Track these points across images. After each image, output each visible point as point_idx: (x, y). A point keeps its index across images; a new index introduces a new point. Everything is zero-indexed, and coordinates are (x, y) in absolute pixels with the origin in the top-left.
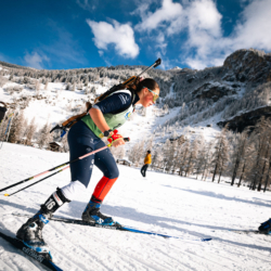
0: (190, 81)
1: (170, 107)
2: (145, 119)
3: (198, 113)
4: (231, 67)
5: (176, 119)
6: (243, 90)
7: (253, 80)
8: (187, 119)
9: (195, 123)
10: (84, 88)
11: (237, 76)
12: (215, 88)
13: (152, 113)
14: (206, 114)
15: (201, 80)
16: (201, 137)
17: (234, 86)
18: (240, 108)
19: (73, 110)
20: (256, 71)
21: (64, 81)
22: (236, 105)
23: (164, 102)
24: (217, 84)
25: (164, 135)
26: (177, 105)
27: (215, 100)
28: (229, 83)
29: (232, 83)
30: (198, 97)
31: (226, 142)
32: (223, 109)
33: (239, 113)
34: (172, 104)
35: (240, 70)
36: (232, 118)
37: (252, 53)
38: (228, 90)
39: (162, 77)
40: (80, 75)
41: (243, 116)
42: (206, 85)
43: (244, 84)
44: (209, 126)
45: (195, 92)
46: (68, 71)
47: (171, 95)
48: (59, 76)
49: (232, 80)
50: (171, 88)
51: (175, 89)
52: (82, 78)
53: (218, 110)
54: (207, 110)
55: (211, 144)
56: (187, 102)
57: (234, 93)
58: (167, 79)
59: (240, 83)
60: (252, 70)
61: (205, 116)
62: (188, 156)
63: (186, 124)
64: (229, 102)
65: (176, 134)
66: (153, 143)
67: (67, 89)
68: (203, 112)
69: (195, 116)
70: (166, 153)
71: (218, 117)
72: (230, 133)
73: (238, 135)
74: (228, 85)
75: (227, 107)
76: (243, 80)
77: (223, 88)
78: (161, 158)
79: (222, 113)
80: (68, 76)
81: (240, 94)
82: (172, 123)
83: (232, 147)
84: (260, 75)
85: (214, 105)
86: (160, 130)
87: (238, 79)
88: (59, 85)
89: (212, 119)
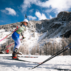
0: (48, 23)
1: (43, 33)
2: (35, 38)
3: (53, 33)
4: (60, 17)
5: (46, 37)
6: (66, 24)
7: (68, 20)
8: (50, 36)
9: (53, 37)
10: (12, 30)
11: (62, 19)
12: (56, 24)
13: (37, 35)
14: (55, 33)
15: (51, 22)
16: (56, 41)
17: (62, 23)
18: (66, 29)
19: (8, 38)
20: (68, 17)
21: (5, 28)
22: (65, 29)
23: (41, 31)
24: (57, 23)
25: (43, 43)
26: (45, 32)
27: (58, 28)
28: (60, 22)
29: (61, 22)
30: (52, 28)
31: (65, 42)
32: (61, 31)
33: (66, 31)
34: (44, 32)
35: (63, 17)
36: (64, 33)
37: (65, 12)
38: (61, 24)
39: (38, 23)
40: (10, 26)
41: (68, 32)
42: (53, 24)
43: (65, 22)
44: (57, 37)
45: (50, 26)
46: (6, 25)
47: (42, 28)
48: (3, 27)
49: (61, 21)
50: (42, 26)
51: (44, 26)
52: (11, 27)
53: (59, 31)
54: (56, 32)
55: (60, 44)
56: (48, 30)
57: (63, 25)
58: (40, 23)
59: (64, 22)
60: (67, 17)
61: (56, 34)
62: (53, 49)
63: (49, 38)
64: (62, 28)
65: (47, 42)
66: (39, 47)
67: (6, 31)
68: (54, 33)
69: (52, 34)
70: (44, 50)
71: (60, 34)
72: (65, 39)
73: (68, 39)
74: (60, 23)
75: (62, 30)
76: (65, 20)
77: (59, 24)
78: (43, 52)
79: (61, 32)
80: (6, 27)
81: (65, 25)
82: (44, 38)
83: (67, 43)
84: (70, 18)
85: (58, 30)
86: (41, 41)
87: (63, 20)
88: (3, 30)
89: (58, 35)
